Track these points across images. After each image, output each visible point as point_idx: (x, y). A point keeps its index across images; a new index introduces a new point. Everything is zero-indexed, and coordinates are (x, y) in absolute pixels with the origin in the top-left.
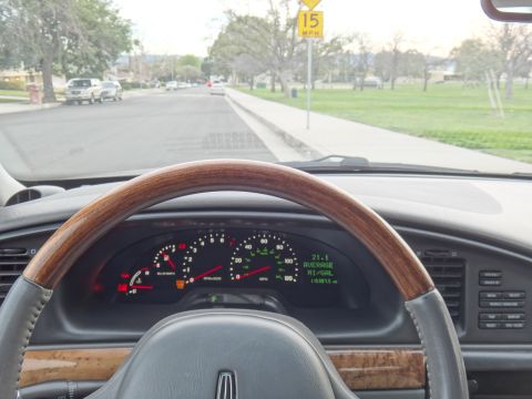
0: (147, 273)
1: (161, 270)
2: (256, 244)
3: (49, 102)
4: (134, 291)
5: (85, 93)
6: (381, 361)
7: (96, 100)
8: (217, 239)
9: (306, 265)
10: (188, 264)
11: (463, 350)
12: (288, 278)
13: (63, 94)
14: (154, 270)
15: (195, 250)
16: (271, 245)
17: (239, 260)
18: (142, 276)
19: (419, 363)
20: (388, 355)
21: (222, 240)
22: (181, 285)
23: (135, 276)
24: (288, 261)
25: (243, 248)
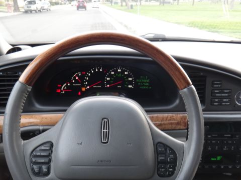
0: (69, 84)
1: (74, 83)
2: (116, 72)
3: (16, 12)
4: (63, 92)
5: (33, 7)
6: (169, 118)
7: (39, 11)
8: (99, 70)
9: (137, 81)
10: (87, 81)
11: (204, 114)
12: (130, 86)
13: (23, 8)
14: (71, 83)
15: (89, 75)
16: (123, 72)
17: (108, 79)
18: (67, 86)
19: (185, 119)
20: (172, 116)
21: (101, 70)
22: (84, 89)
23: (64, 86)
24: (131, 79)
25: (110, 74)
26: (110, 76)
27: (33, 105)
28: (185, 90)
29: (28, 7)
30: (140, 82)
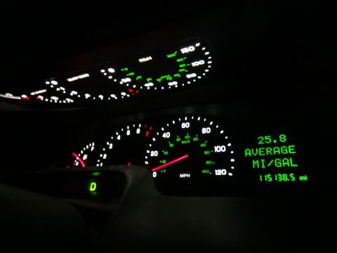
2: (177, 131)
8: (133, 131)
9: (248, 152)
10: (103, 160)
15: (111, 146)
16: (195, 128)
17: (154, 154)
21: (138, 131)
24: (219, 149)
25: (160, 138)
30: (258, 157)
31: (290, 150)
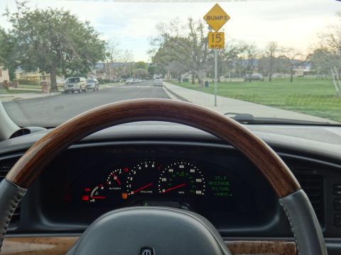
0: (102, 188)
1: (111, 186)
2: (176, 168)
4: (93, 200)
5: (76, 86)
6: (264, 249)
7: (83, 90)
8: (150, 165)
9: (211, 183)
10: (130, 182)
11: (326, 242)
12: (198, 192)
13: (63, 87)
14: (107, 186)
15: (135, 173)
16: (187, 168)
17: (164, 180)
18: (99, 190)
19: (292, 251)
20: (269, 244)
21: (153, 166)
22: (125, 196)
23: (95, 190)
24: (198, 180)
25: (167, 171)
26: (167, 175)
27: (39, 221)
28: (289, 197)
29: (69, 86)
30: (215, 186)
31: (227, 183)
